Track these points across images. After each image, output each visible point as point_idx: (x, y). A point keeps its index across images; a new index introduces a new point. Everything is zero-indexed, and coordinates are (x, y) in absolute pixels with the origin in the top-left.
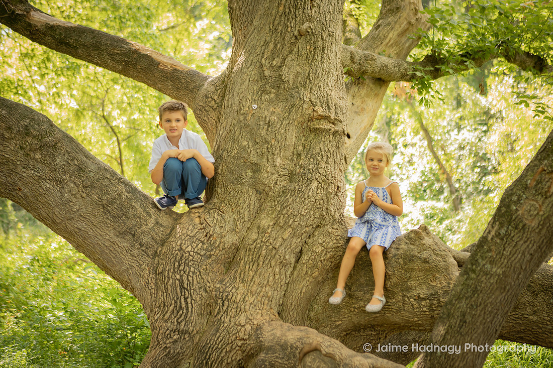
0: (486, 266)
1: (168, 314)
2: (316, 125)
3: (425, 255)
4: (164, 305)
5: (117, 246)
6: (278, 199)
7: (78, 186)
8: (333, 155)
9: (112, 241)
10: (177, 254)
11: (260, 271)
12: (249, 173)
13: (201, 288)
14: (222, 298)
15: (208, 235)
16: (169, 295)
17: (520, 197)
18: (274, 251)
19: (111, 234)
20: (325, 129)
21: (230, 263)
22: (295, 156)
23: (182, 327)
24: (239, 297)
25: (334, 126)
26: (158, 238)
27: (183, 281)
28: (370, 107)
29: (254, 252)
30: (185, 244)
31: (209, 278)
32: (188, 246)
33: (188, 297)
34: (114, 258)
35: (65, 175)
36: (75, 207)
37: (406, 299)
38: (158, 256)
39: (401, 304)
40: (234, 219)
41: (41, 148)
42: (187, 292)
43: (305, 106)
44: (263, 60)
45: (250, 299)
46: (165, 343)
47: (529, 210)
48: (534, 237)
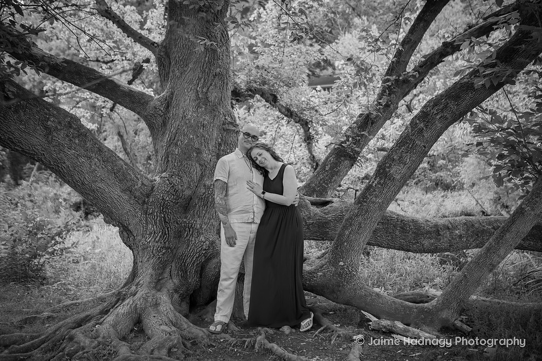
1: (158, 238)
2: (227, 127)
4: (155, 233)
5: (121, 198)
7: (99, 161)
9: (119, 195)
10: (161, 202)
12: (195, 155)
13: (174, 222)
14: (189, 227)
15: (176, 191)
16: (158, 226)
17: (390, 165)
19: (118, 191)
20: (232, 130)
21: (187, 207)
22: (217, 145)
23: (167, 245)
26: (144, 193)
27: (165, 218)
29: (204, 200)
30: (165, 196)
31: (178, 216)
32: (167, 197)
33: (169, 228)
35: (92, 154)
36: (98, 174)
38: (147, 204)
40: (188, 181)
41: (79, 136)
42: (168, 224)
43: (221, 116)
44: (198, 88)
45: (204, 227)
46: (158, 255)
47: (396, 171)
48: (398, 184)
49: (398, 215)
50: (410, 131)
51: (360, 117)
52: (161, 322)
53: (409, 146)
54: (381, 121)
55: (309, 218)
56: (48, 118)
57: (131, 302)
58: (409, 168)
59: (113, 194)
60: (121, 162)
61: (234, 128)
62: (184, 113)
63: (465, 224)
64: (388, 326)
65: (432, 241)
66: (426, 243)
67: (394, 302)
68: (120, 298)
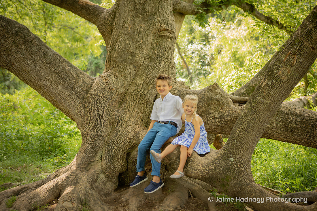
0: (261, 100)
1: (92, 127)
2: (162, 33)
3: (217, 97)
4: (89, 123)
5: (64, 94)
6: (145, 70)
7: (44, 63)
8: (171, 49)
9: (61, 91)
10: (95, 97)
11: (137, 105)
12: (130, 57)
13: (107, 114)
14: (119, 119)
15: (110, 88)
16: (92, 118)
17: (278, 66)
18: (144, 96)
19: (61, 88)
20: (166, 36)
21: (121, 102)
22: (152, 49)
23: (99, 133)
24: (127, 118)
25: (170, 34)
26: (84, 90)
27: (99, 111)
28: (177, 27)
29: (134, 96)
30: (99, 92)
31: (111, 109)
32: (101, 94)
33: (101, 119)
34: (62, 99)
35: (37, 57)
36: (42, 73)
37: (208, 118)
38: (85, 99)
39: (206, 121)
40: (123, 80)
41: (24, 43)
42: (101, 116)
43: (157, 24)
45: (132, 119)
46: (91, 141)
47: (284, 73)
48: (285, 85)
50: (300, 32)
52: (67, 199)
53: (297, 47)
55: (228, 115)
58: (296, 70)
59: (56, 90)
60: (65, 63)
62: (124, 22)
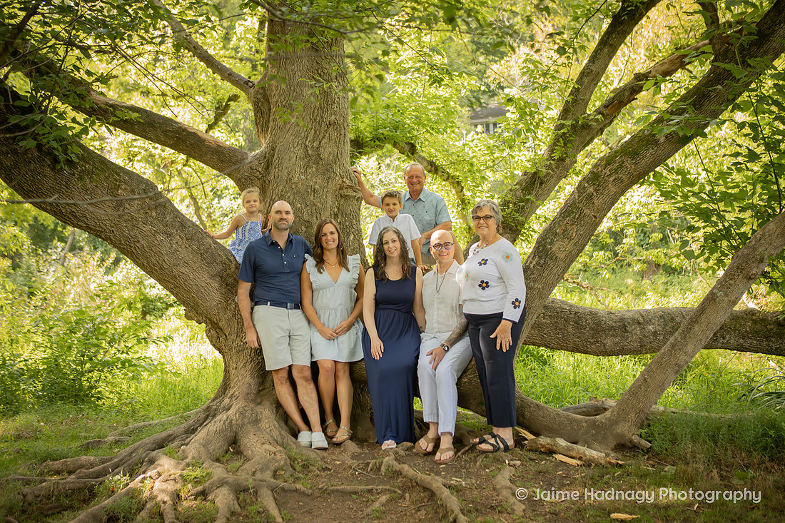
2: (344, 192)
7: (182, 238)
9: (206, 282)
12: (304, 229)
17: (552, 241)
19: (206, 277)
20: (351, 196)
25: (356, 194)
35: (173, 230)
36: (181, 255)
41: (156, 207)
43: (337, 178)
47: (560, 248)
48: (562, 264)
49: (571, 306)
50: (577, 197)
51: (525, 175)
52: (263, 440)
53: (575, 216)
54: (553, 180)
56: (119, 186)
57: (225, 417)
58: (575, 244)
59: (198, 280)
60: (209, 239)
61: (354, 194)
62: (289, 174)
63: (662, 317)
64: (548, 444)
65: (617, 340)
66: (609, 342)
67: (558, 414)
68: (210, 414)
